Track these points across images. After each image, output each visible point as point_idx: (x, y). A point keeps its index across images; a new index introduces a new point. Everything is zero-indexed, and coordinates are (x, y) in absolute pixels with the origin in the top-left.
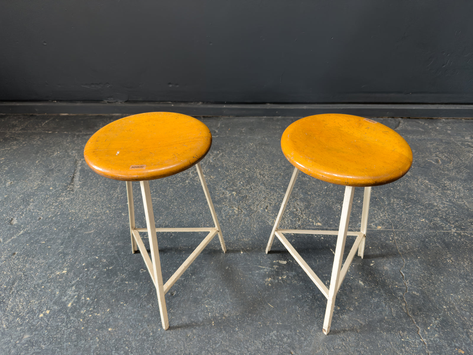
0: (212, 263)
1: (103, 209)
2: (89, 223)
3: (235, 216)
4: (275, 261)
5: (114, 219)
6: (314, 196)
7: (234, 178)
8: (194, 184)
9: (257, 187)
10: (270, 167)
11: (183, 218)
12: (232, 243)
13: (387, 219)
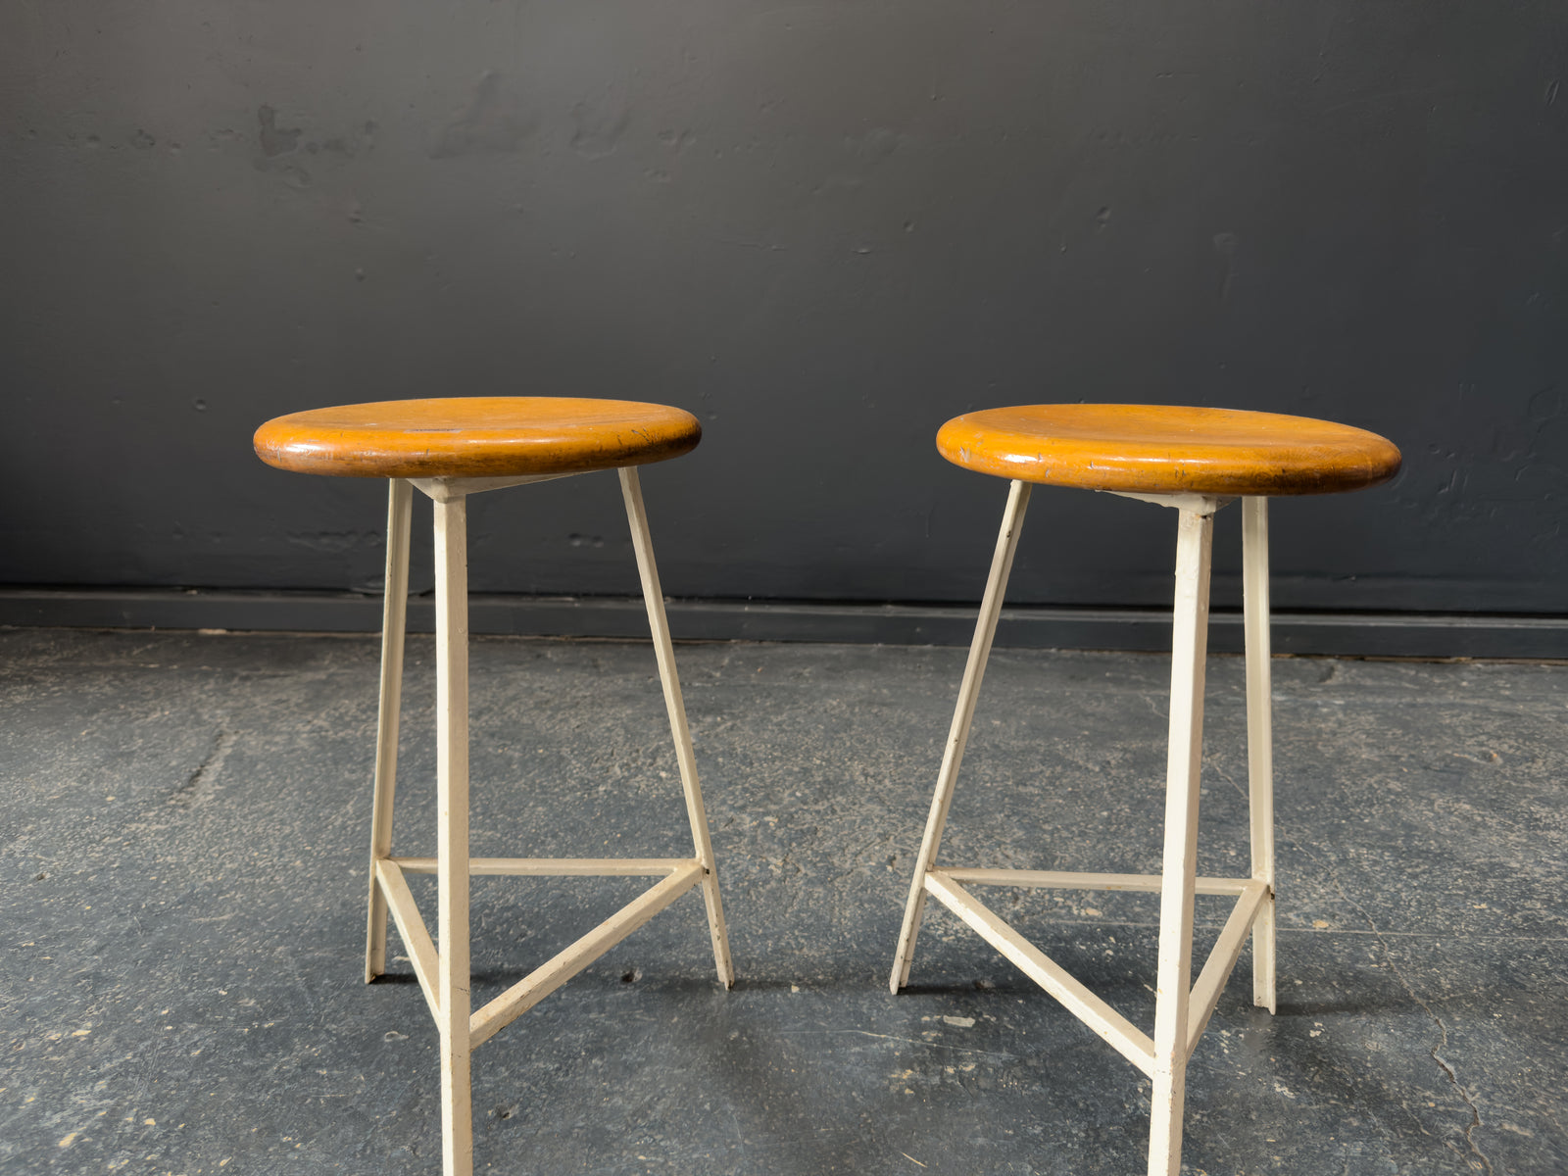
0: (675, 1019)
1: (281, 856)
2: (221, 893)
3: (773, 884)
4: (926, 1018)
5: (315, 884)
6: (1065, 834)
7: (773, 783)
8: (626, 795)
9: (856, 807)
10: (901, 757)
11: (575, 887)
12: (756, 960)
13: (1345, 903)
